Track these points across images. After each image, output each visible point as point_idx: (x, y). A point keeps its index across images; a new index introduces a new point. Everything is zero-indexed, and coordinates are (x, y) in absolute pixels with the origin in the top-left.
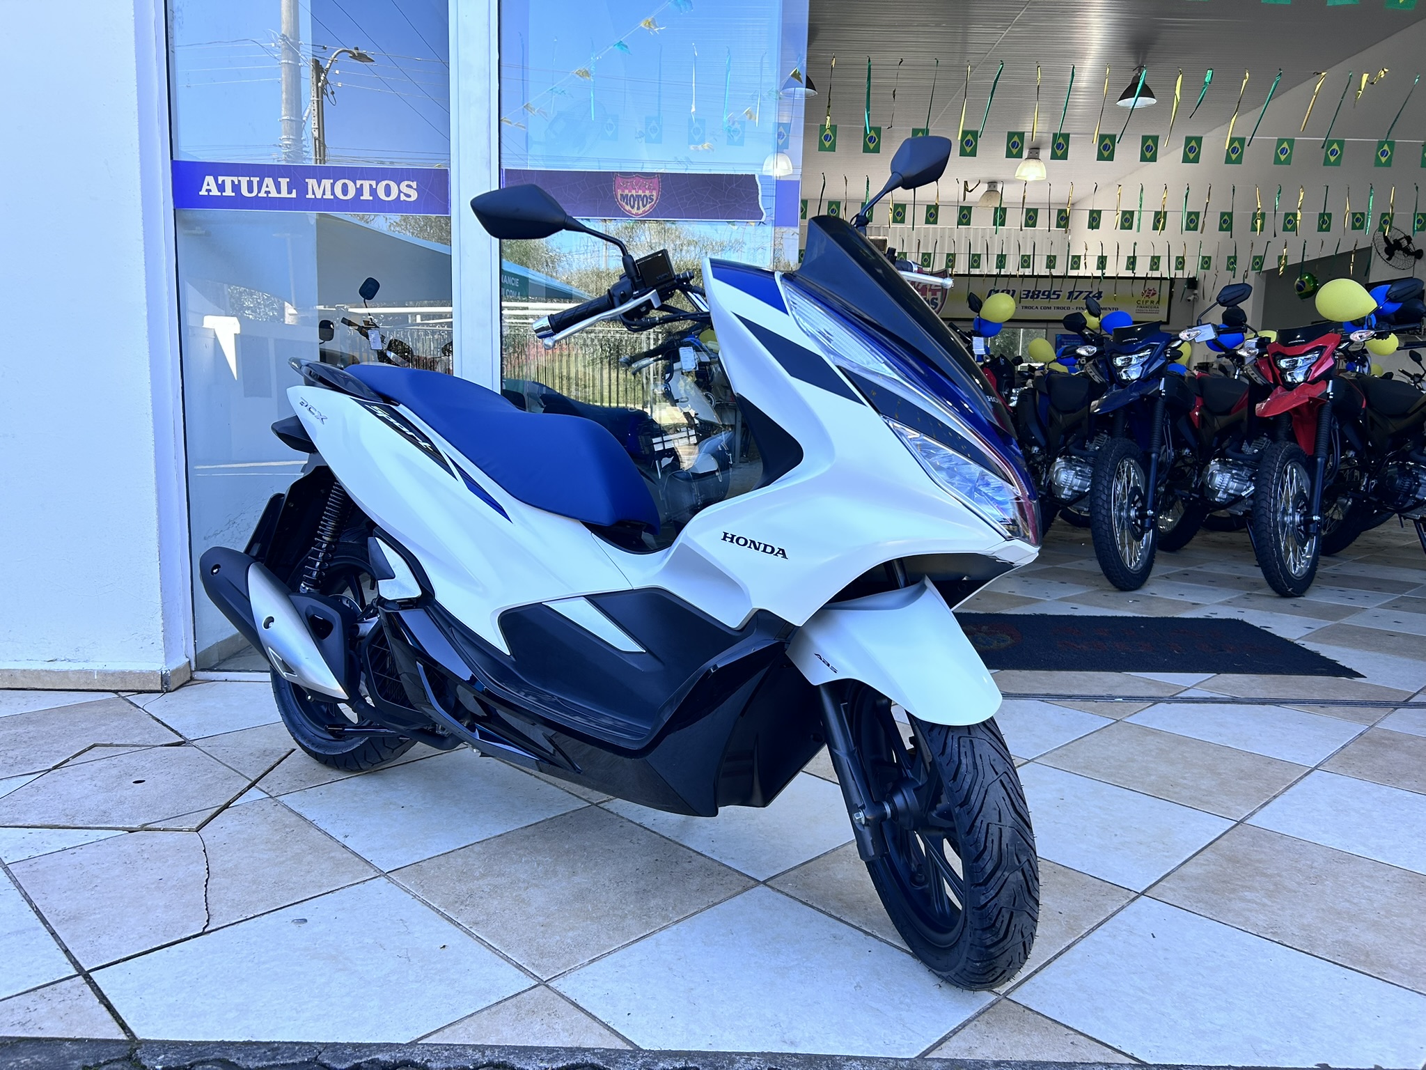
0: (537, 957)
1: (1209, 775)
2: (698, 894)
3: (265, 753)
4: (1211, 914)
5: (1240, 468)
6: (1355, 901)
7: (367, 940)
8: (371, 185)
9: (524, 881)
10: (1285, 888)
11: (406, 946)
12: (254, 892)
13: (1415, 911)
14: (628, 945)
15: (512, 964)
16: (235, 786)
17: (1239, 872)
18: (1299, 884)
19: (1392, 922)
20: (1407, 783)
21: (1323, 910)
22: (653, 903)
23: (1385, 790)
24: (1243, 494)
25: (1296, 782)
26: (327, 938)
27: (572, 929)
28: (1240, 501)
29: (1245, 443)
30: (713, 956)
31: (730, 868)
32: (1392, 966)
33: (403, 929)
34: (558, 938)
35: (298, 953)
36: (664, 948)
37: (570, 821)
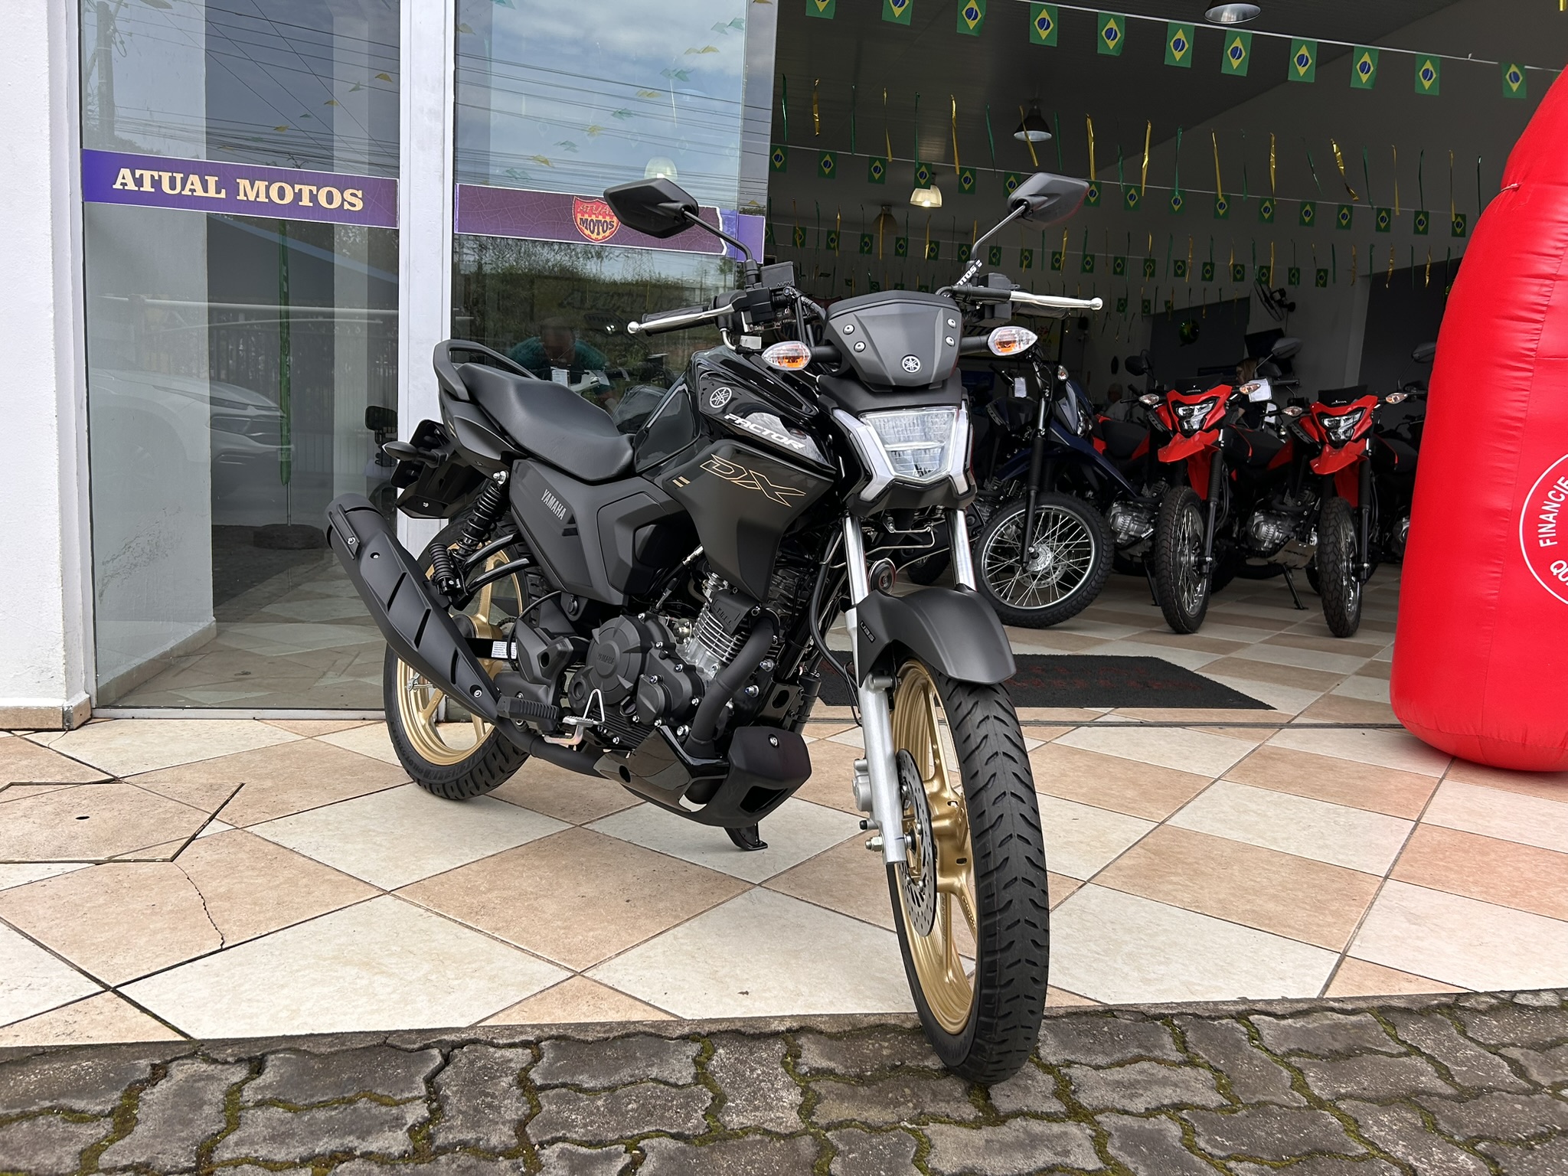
0: (566, 954)
1: (1132, 786)
2: (700, 897)
3: (212, 788)
6: (1258, 880)
8: (311, 191)
9: (532, 893)
10: (1203, 873)
11: (435, 951)
12: (260, 912)
13: (1305, 886)
14: (649, 940)
15: (544, 961)
16: (193, 819)
17: (1165, 862)
18: (1212, 868)
19: (1288, 894)
20: (1294, 789)
21: (1234, 888)
22: (661, 905)
23: (1276, 795)
24: (1143, 536)
25: (1204, 790)
26: (353, 948)
27: (590, 930)
29: (1145, 487)
30: (729, 945)
31: (724, 875)
32: (1289, 926)
33: (426, 937)
34: (581, 937)
36: (682, 941)
37: (560, 841)
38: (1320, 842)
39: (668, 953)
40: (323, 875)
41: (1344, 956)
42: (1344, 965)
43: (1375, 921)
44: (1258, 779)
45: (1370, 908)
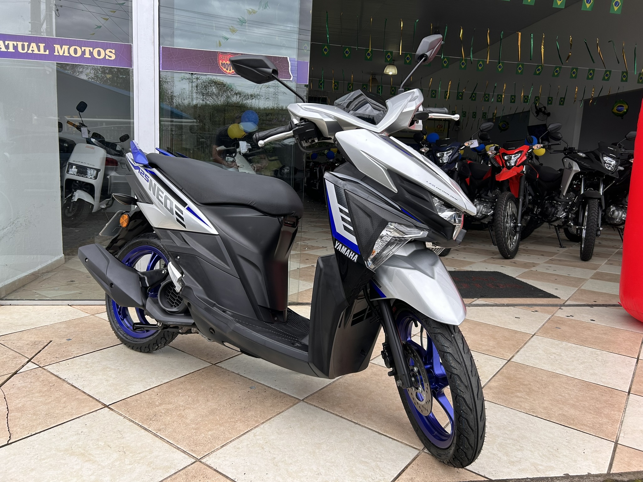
0: (194, 446)
1: (492, 339)
2: (271, 408)
3: (35, 343)
4: (505, 404)
5: (487, 203)
6: (563, 395)
7: (100, 443)
8: (90, 50)
9: (182, 406)
10: (533, 390)
11: (122, 445)
12: (35, 420)
13: (588, 398)
14: (240, 437)
15: (181, 451)
16: (19, 362)
17: (513, 384)
18: (538, 388)
19: (580, 404)
20: (573, 340)
21: (551, 400)
22: (249, 414)
23: (564, 343)
24: (489, 214)
25: (528, 341)
26: (78, 444)
27: (210, 430)
28: (487, 217)
29: (489, 192)
30: (283, 440)
31: (285, 394)
32: (585, 425)
33: (120, 436)
34: (203, 435)
35: (62, 453)
36: (258, 437)
37: (203, 373)
38: (591, 371)
39: (249, 446)
40: (75, 396)
41: (616, 443)
42: (617, 450)
43: (629, 421)
44: (554, 335)
45: (625, 412)
